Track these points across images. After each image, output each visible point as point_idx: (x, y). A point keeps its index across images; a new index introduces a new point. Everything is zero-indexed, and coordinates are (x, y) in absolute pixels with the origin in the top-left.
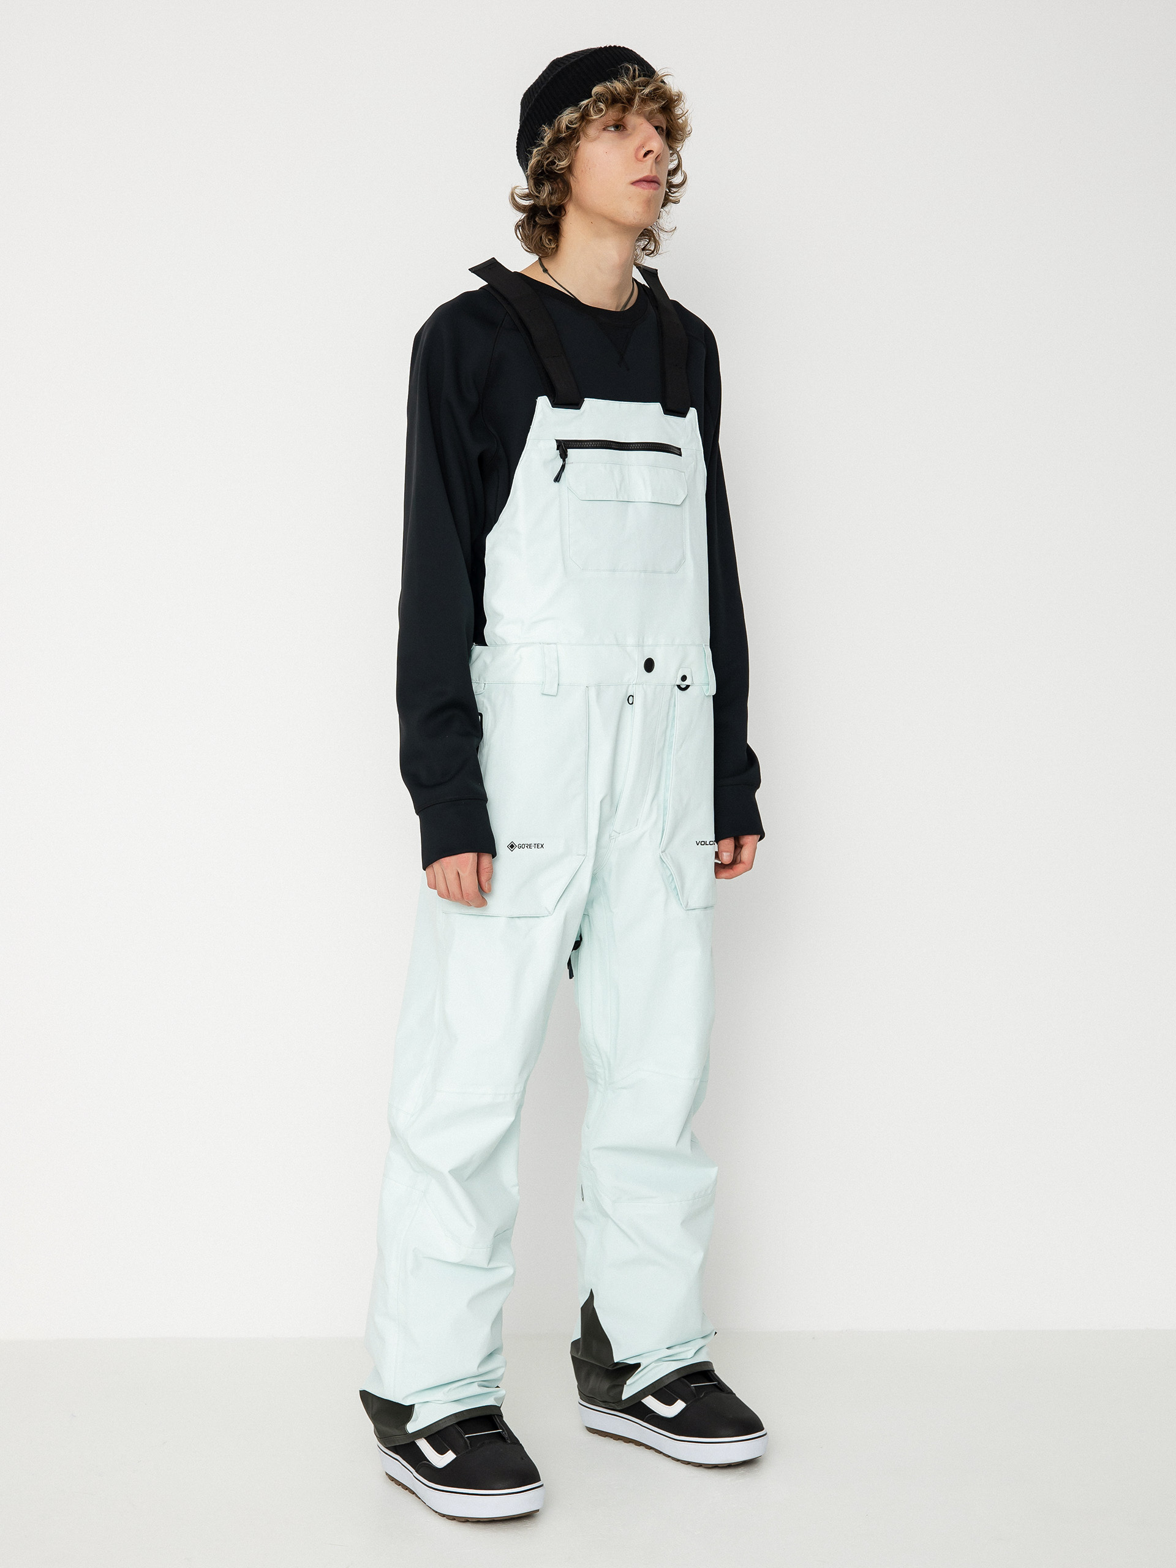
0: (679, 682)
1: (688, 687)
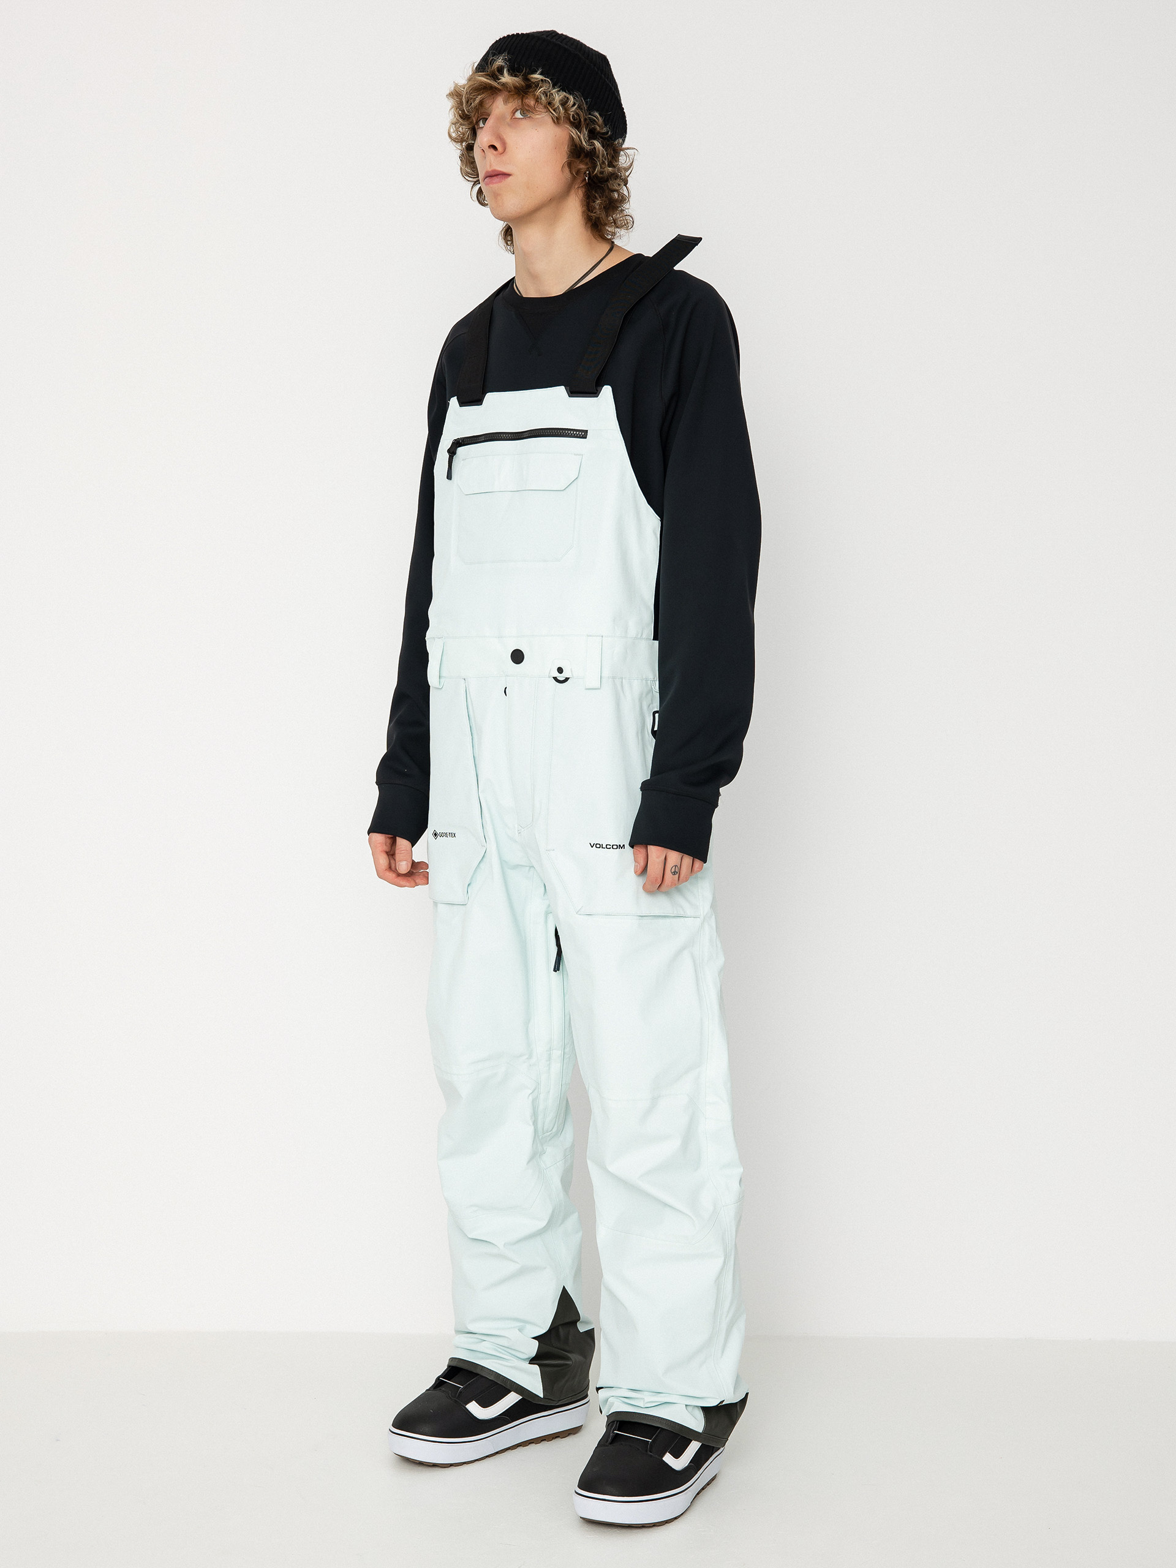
0: (557, 674)
1: (567, 679)
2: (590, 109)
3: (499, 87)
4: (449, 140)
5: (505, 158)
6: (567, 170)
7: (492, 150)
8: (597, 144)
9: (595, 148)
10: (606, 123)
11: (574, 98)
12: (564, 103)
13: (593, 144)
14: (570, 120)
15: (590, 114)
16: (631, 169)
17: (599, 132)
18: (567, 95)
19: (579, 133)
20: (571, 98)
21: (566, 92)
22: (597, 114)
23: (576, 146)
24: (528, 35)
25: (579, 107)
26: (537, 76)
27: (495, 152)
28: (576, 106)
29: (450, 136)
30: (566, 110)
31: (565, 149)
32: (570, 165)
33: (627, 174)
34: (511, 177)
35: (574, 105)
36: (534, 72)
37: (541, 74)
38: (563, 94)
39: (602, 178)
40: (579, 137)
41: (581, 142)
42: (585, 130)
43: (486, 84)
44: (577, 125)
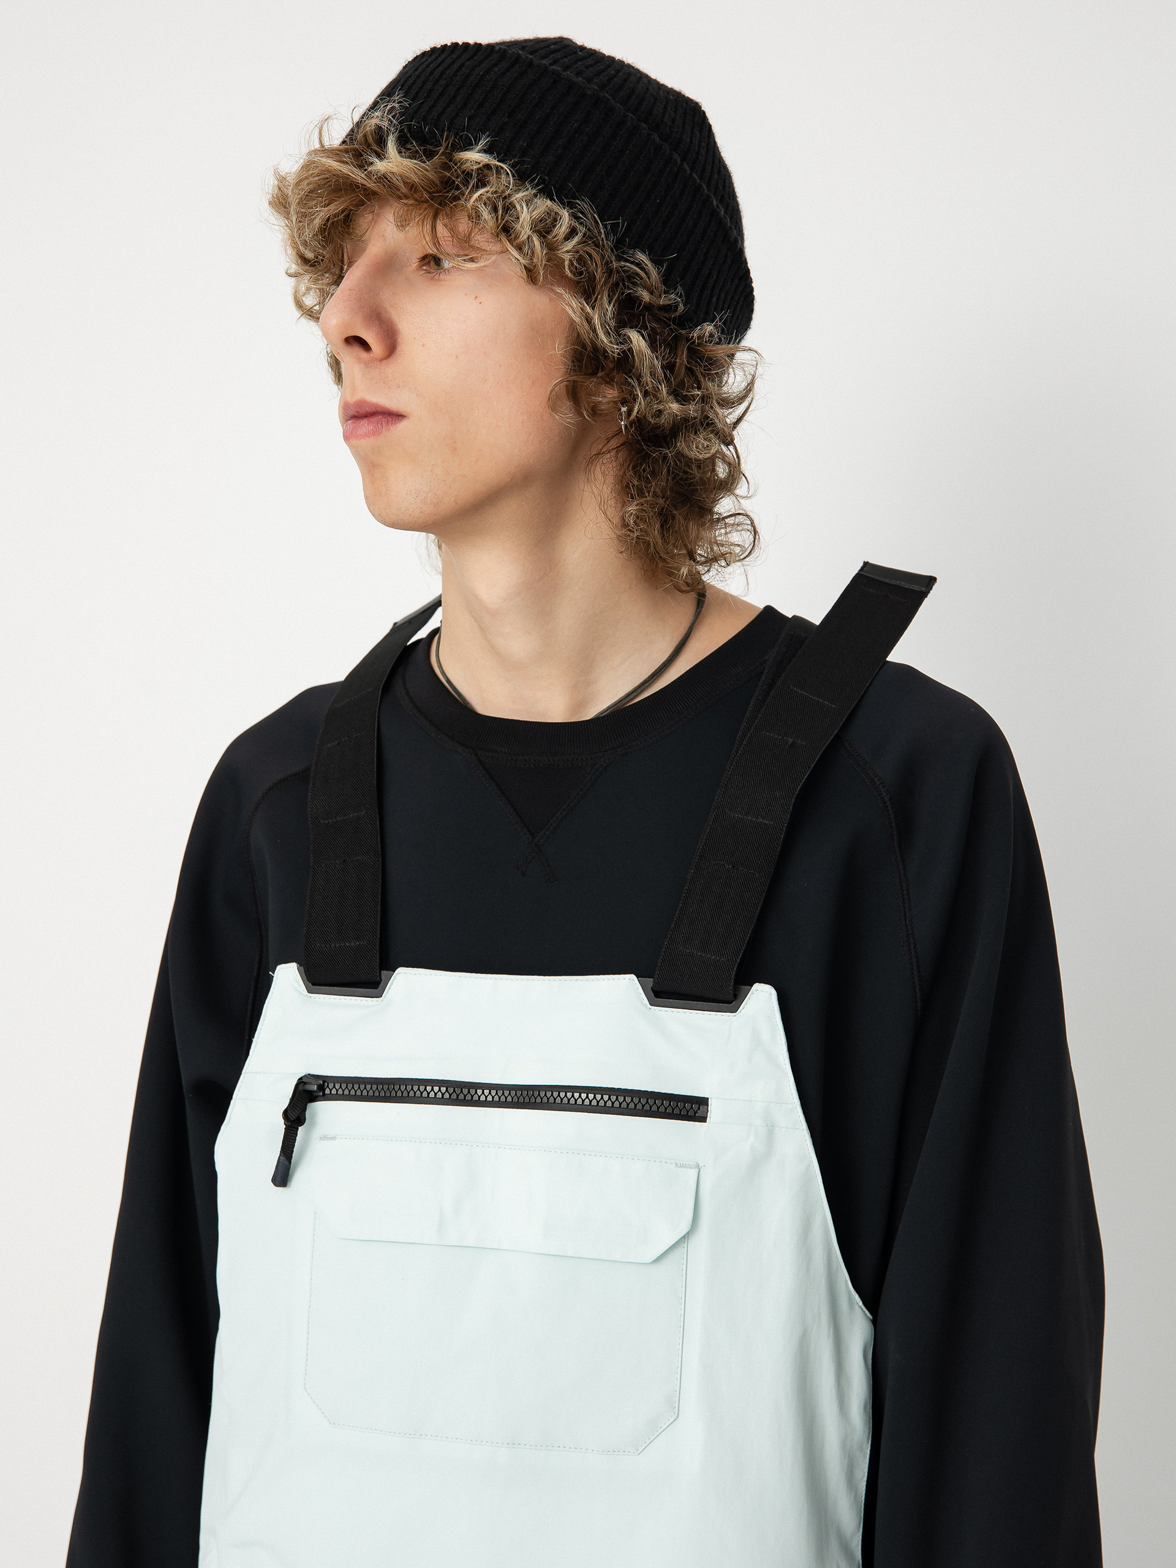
2: (621, 247)
3: (371, 185)
4: (296, 313)
5: (391, 369)
6: (567, 405)
7: (357, 350)
8: (637, 340)
9: (630, 350)
10: (668, 281)
11: (574, 216)
12: (544, 228)
13: (627, 340)
14: (563, 276)
15: (619, 258)
16: (748, 399)
17: (649, 307)
18: (556, 207)
19: (588, 309)
20: (565, 214)
21: (552, 199)
22: (642, 257)
23: (584, 346)
24: (490, 50)
25: (588, 238)
26: (474, 157)
27: (364, 355)
28: (576, 239)
29: (299, 305)
30: (551, 248)
31: (558, 349)
32: (574, 392)
33: (732, 416)
34: (402, 425)
35: (572, 232)
36: (468, 146)
37: (487, 151)
38: (544, 204)
39: (657, 427)
40: (589, 320)
41: (594, 331)
42: (605, 299)
43: (337, 175)
44: (586, 290)
